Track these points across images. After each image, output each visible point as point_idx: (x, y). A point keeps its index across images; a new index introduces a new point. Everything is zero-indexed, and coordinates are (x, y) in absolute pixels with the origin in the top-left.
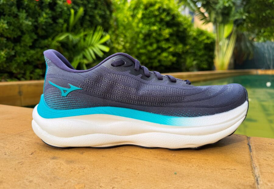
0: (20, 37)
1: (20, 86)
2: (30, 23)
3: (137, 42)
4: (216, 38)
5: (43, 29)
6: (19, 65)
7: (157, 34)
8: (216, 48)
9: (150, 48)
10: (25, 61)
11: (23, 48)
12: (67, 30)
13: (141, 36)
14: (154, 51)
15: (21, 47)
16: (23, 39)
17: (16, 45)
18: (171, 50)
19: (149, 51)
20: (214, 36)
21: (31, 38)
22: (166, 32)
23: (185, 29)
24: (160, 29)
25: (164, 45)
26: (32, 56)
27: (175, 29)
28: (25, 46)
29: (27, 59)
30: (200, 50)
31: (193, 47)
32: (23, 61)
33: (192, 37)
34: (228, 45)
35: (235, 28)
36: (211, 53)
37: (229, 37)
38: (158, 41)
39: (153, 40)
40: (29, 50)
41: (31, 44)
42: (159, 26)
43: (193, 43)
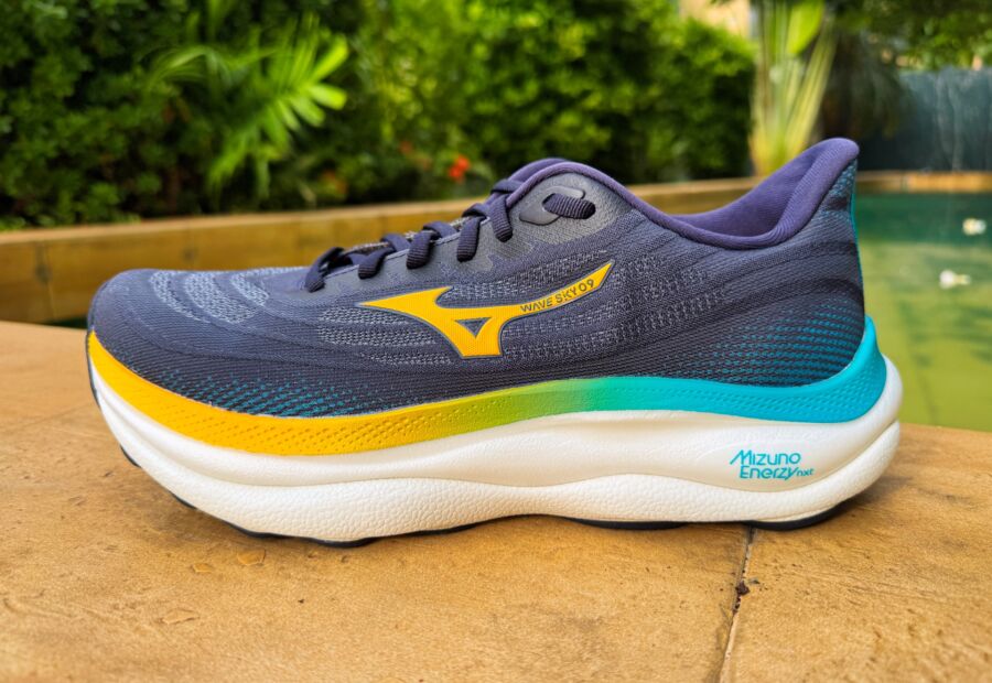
0: (27, 65)
1: (39, 248)
2: (61, 12)
3: (464, 75)
4: (758, 59)
5: (111, 33)
6: (29, 169)
7: (538, 40)
8: (759, 94)
9: (513, 96)
10: (52, 154)
11: (40, 108)
12: (202, 37)
13: (481, 51)
14: (529, 106)
15: (33, 101)
16: (38, 71)
17: (14, 98)
18: (593, 102)
19: (510, 108)
20: (753, 49)
21: (69, 66)
22: (574, 36)
23: (644, 25)
24: (550, 25)
25: (566, 84)
26: (77, 137)
27: (606, 23)
28: (49, 97)
29: (59, 148)
30: (698, 102)
31: (672, 91)
32: (42, 155)
33: (670, 56)
34: (802, 81)
35: (830, 20)
36: (739, 114)
37: (806, 54)
38: (543, 70)
39: (525, 67)
40: (63, 116)
41: (69, 91)
42: (548, 15)
43: (675, 75)
